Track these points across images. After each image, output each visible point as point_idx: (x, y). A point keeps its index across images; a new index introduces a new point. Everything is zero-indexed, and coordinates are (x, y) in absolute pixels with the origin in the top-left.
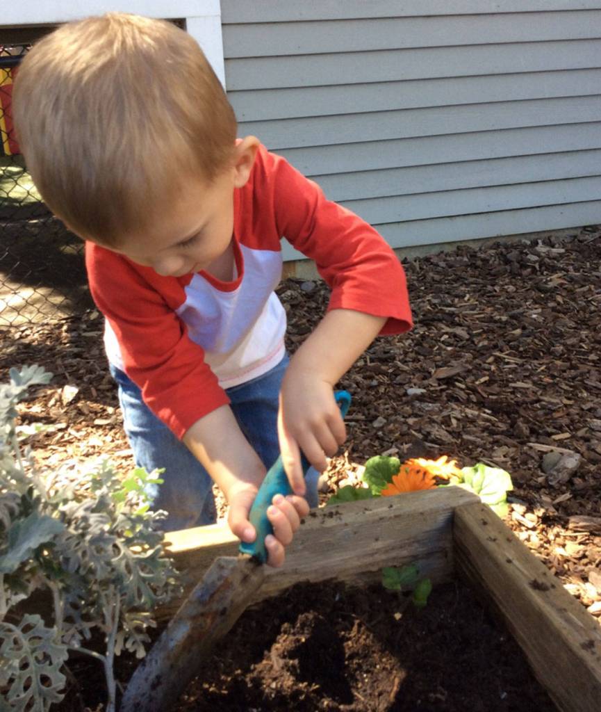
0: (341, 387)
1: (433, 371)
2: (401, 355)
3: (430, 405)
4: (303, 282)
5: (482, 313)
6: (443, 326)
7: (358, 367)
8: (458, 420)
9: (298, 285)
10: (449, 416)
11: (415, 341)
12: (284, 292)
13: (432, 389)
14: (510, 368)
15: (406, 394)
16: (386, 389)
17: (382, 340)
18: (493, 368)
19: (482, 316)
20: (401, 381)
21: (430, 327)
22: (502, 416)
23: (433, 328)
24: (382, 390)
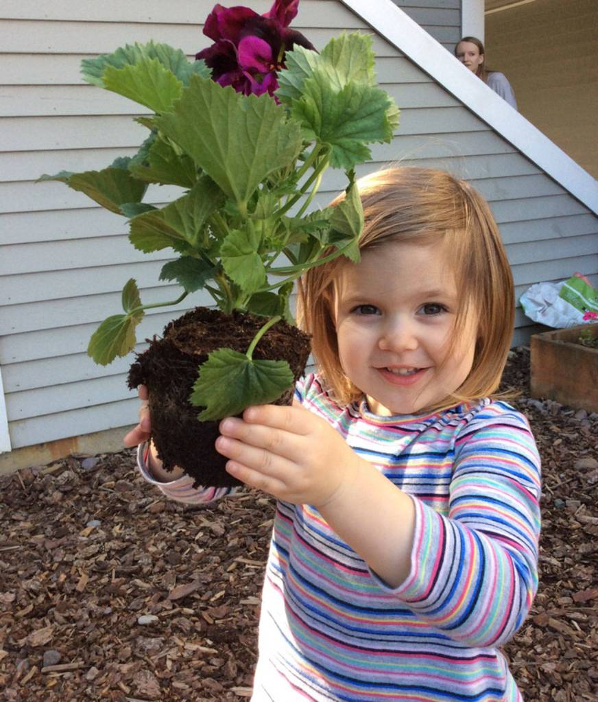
0: (71, 620)
1: (171, 588)
2: (148, 564)
3: (153, 640)
4: (84, 458)
5: (248, 495)
6: (203, 519)
7: (102, 584)
8: (174, 661)
9: (78, 463)
10: (165, 658)
11: (169, 543)
12: (61, 474)
13: (164, 614)
14: (248, 576)
15: (136, 624)
16: (118, 617)
17: (138, 543)
18: (231, 578)
19: (247, 498)
20: (135, 607)
21: (189, 521)
22: (223, 646)
23: (192, 522)
24: (114, 619)
